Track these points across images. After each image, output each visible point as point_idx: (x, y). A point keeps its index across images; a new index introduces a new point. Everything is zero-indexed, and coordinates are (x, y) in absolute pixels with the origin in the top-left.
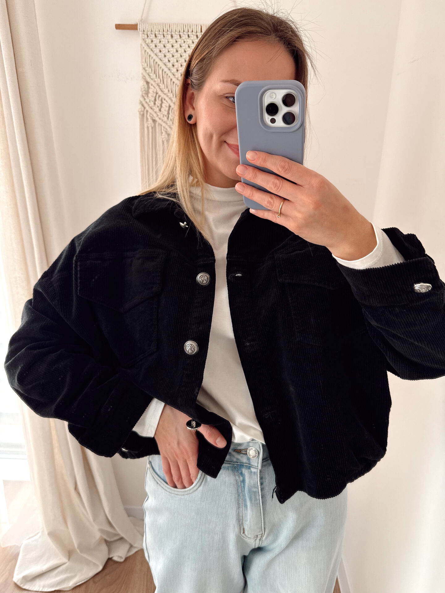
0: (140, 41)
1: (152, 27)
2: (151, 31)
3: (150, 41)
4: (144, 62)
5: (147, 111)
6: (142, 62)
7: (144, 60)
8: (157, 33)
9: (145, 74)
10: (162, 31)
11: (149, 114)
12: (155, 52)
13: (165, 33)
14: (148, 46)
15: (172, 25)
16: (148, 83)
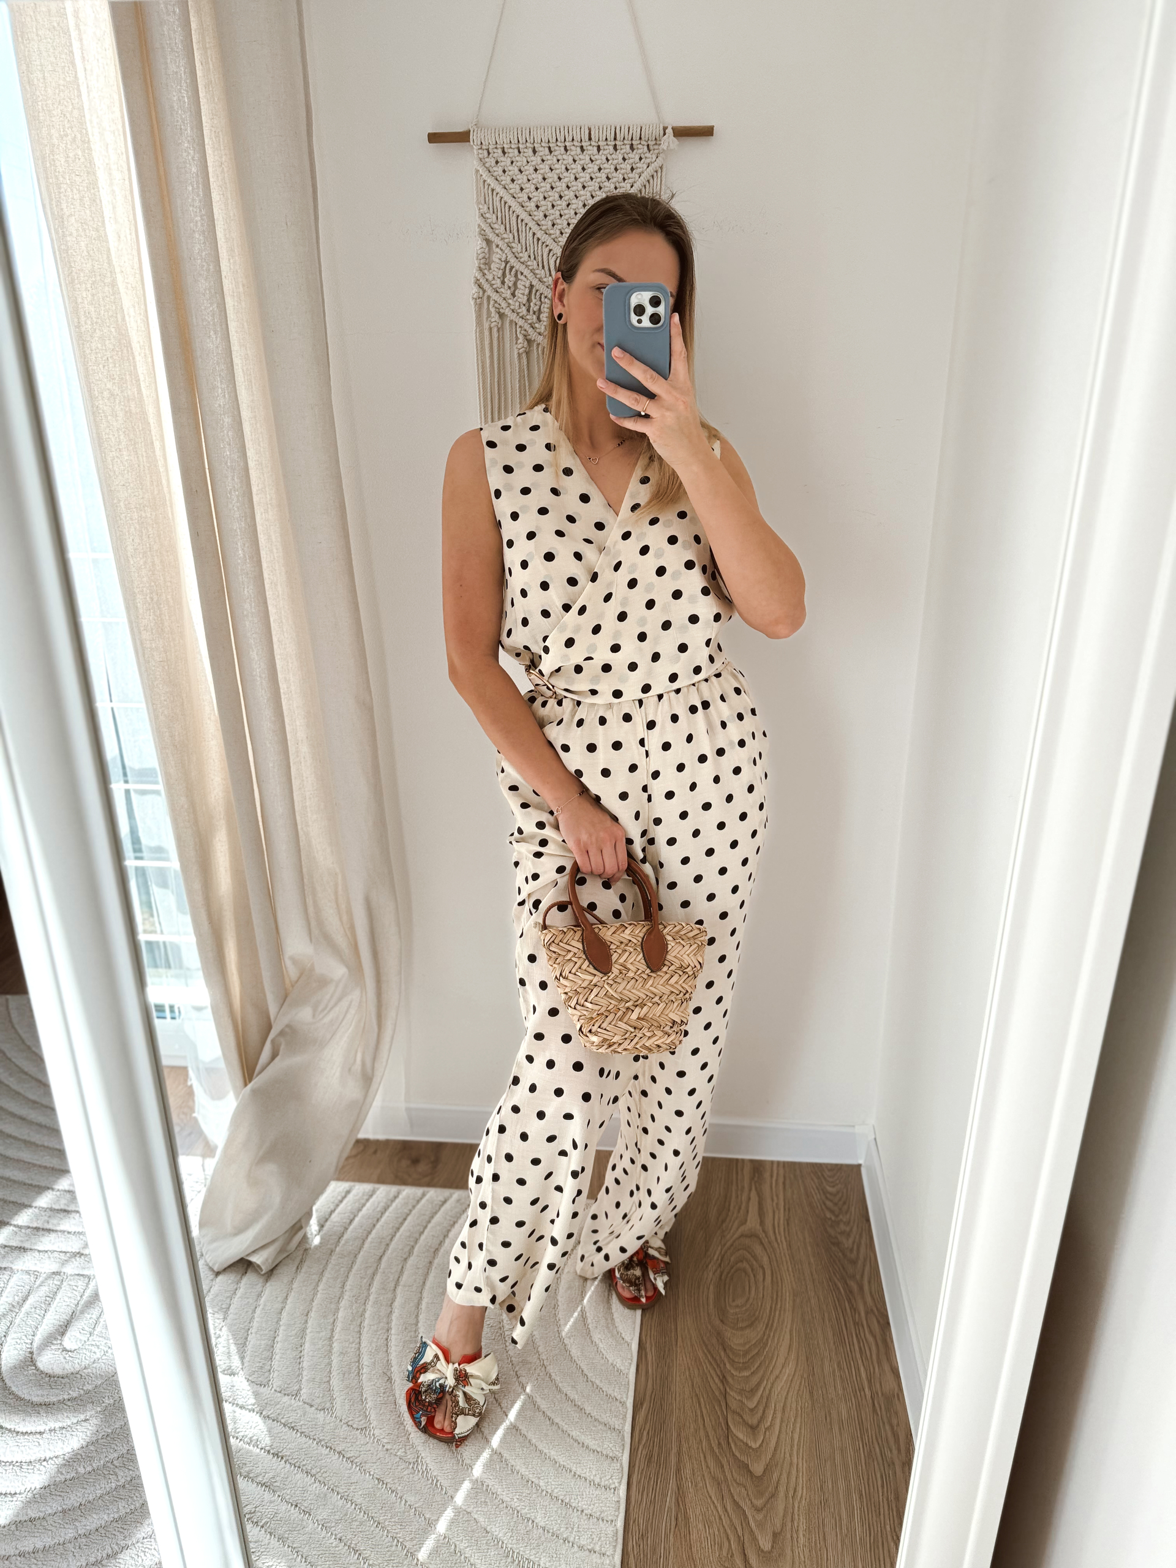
0: (476, 163)
1: (497, 135)
2: (494, 143)
3: (493, 163)
4: (483, 202)
5: (489, 297)
6: (478, 203)
7: (483, 198)
8: (505, 146)
9: (483, 226)
10: (516, 142)
11: (492, 303)
12: (502, 183)
13: (521, 146)
14: (490, 172)
15: (535, 130)
16: (488, 242)
